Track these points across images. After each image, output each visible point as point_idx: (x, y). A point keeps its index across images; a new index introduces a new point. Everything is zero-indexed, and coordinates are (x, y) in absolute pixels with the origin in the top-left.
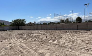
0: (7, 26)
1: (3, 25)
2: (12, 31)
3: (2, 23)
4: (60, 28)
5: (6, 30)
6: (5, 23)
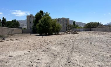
1: (78, 26)
6: (79, 24)
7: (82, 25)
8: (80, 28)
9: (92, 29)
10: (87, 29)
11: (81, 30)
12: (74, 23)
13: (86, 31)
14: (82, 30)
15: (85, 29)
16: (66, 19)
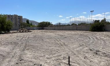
0: (35, 26)
3: (31, 23)
4: (68, 29)
5: (35, 30)
6: (33, 23)
7: (36, 24)
8: (34, 26)
9: (44, 28)
10: (40, 28)
11: (34, 28)
12: (28, 21)
15: (38, 28)
16: (19, 16)
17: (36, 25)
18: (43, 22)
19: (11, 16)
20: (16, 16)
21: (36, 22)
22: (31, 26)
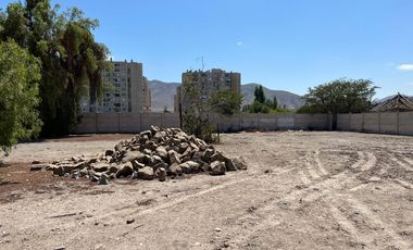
0: (288, 111)
1: (274, 106)
2: (306, 133)
3: (272, 99)
5: (284, 129)
6: (282, 100)
7: (292, 102)
8: (284, 112)
10: (318, 118)
11: (282, 121)
12: (259, 93)
13: (311, 129)
14: (290, 121)
15: (306, 119)
17: (291, 107)
18: (337, 84)
19: (203, 75)
20: (217, 73)
21: (293, 97)
22: (271, 110)
